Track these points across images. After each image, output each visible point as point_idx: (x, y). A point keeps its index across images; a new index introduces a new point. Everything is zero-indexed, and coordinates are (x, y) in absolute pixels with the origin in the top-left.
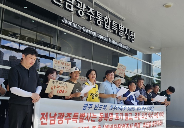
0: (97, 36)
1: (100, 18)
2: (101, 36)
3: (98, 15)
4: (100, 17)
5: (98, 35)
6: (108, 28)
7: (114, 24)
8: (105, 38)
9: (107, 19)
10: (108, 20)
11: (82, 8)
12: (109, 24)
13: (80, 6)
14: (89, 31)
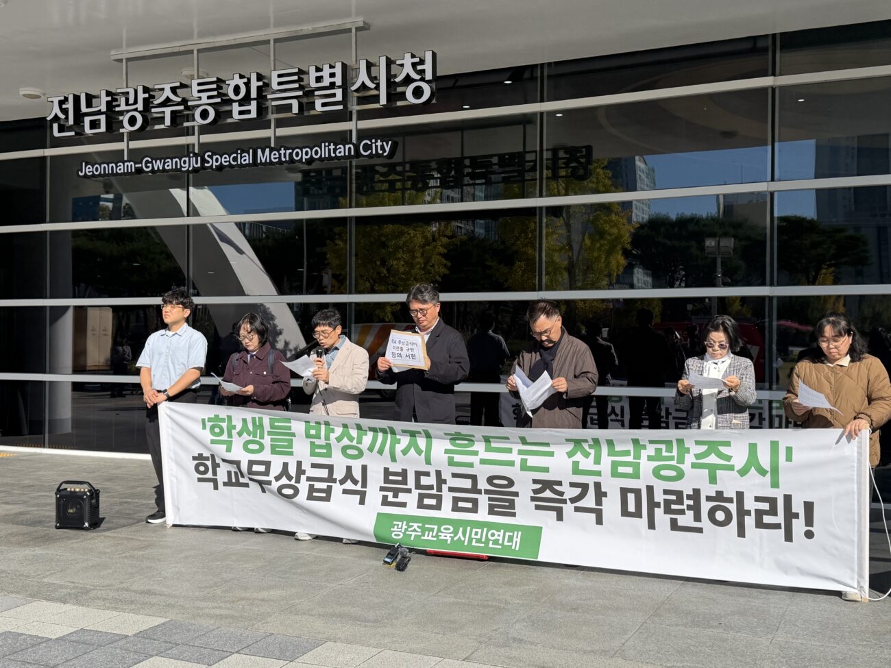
0: (199, 165)
1: (209, 97)
2: (215, 157)
3: (199, 91)
4: (204, 95)
5: (204, 161)
6: (248, 112)
7: (280, 84)
8: (235, 159)
9: (241, 82)
10: (248, 84)
11: (136, 102)
12: (254, 94)
13: (127, 104)
14: (164, 163)
